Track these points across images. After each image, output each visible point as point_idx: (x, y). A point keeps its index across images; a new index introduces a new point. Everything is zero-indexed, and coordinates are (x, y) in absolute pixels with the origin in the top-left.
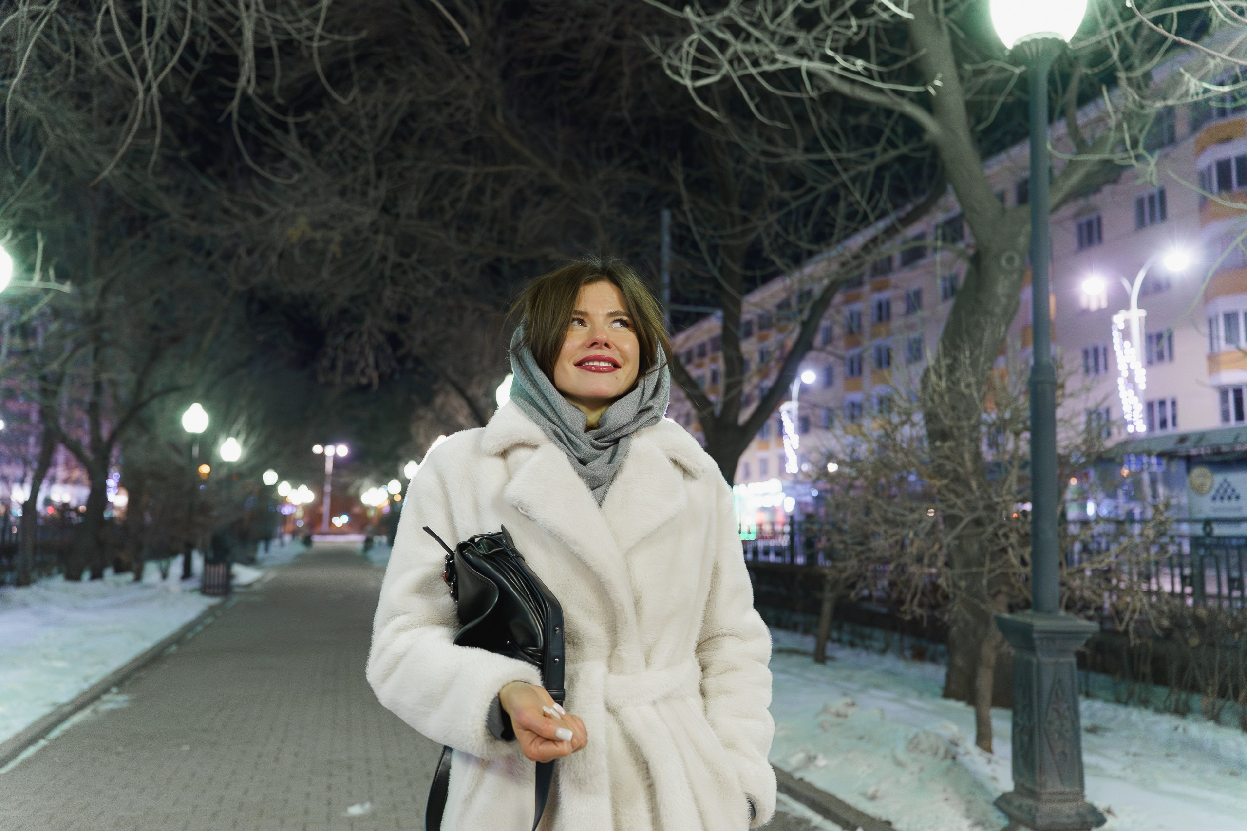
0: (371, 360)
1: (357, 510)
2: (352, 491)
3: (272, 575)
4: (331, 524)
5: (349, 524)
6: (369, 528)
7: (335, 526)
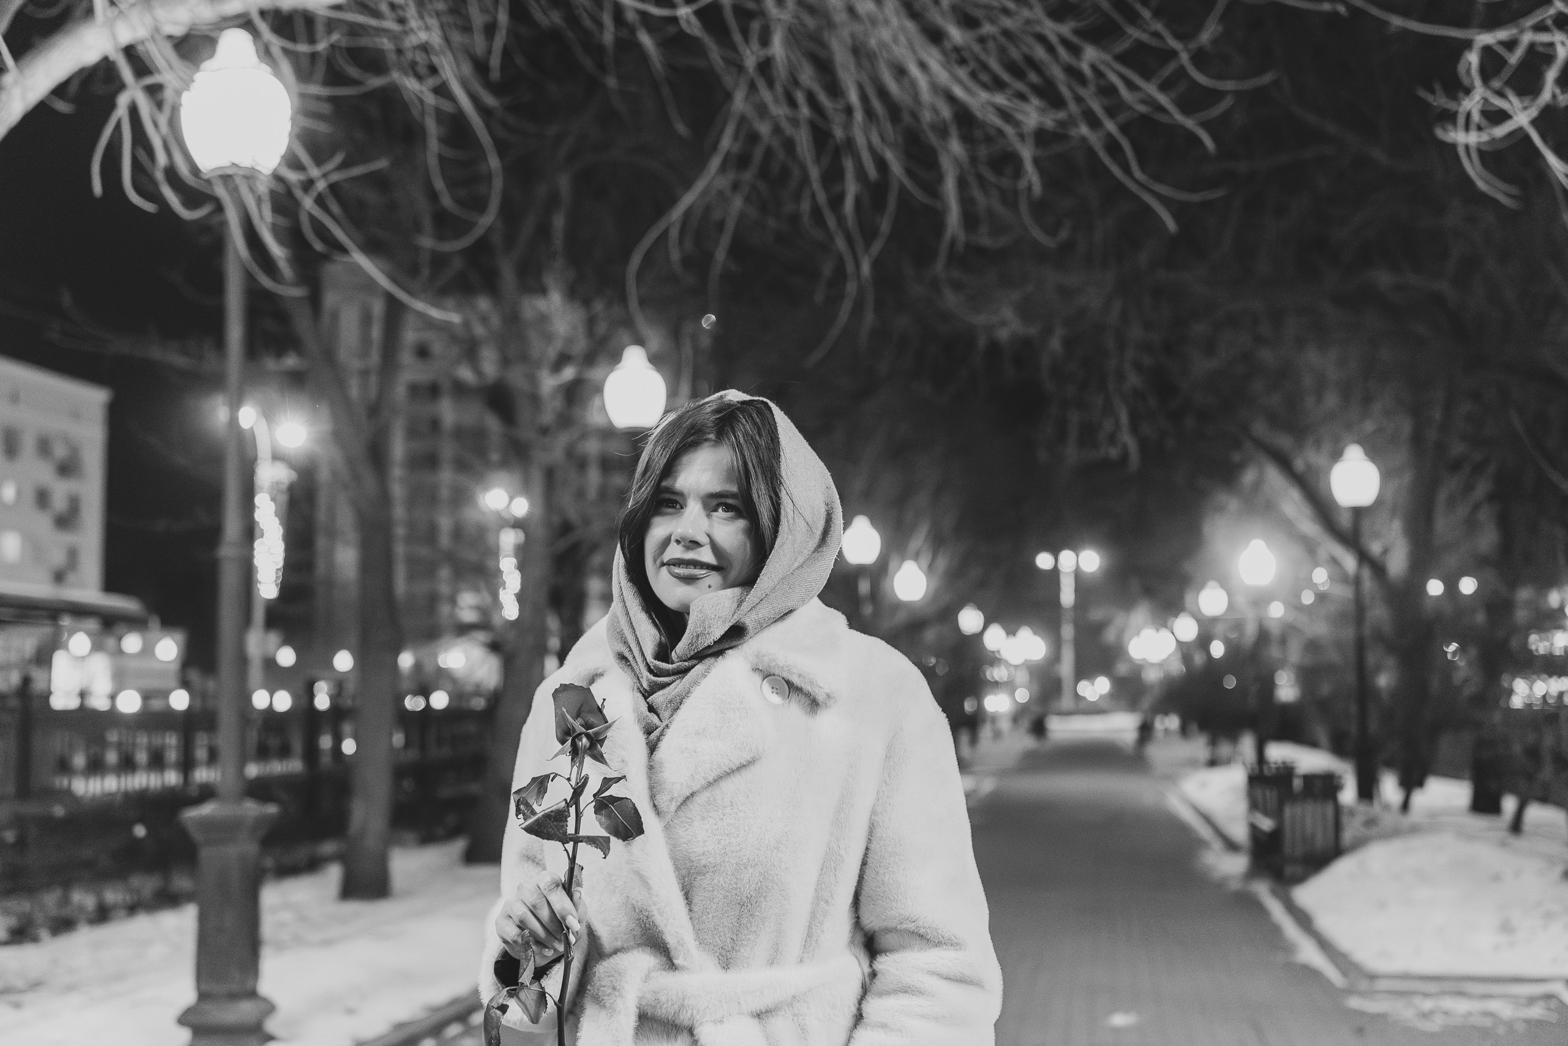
0: (1124, 418)
1: (1122, 669)
2: (1110, 636)
3: (989, 785)
4: (1077, 697)
5: (1111, 695)
6: (1147, 702)
7: (1084, 698)
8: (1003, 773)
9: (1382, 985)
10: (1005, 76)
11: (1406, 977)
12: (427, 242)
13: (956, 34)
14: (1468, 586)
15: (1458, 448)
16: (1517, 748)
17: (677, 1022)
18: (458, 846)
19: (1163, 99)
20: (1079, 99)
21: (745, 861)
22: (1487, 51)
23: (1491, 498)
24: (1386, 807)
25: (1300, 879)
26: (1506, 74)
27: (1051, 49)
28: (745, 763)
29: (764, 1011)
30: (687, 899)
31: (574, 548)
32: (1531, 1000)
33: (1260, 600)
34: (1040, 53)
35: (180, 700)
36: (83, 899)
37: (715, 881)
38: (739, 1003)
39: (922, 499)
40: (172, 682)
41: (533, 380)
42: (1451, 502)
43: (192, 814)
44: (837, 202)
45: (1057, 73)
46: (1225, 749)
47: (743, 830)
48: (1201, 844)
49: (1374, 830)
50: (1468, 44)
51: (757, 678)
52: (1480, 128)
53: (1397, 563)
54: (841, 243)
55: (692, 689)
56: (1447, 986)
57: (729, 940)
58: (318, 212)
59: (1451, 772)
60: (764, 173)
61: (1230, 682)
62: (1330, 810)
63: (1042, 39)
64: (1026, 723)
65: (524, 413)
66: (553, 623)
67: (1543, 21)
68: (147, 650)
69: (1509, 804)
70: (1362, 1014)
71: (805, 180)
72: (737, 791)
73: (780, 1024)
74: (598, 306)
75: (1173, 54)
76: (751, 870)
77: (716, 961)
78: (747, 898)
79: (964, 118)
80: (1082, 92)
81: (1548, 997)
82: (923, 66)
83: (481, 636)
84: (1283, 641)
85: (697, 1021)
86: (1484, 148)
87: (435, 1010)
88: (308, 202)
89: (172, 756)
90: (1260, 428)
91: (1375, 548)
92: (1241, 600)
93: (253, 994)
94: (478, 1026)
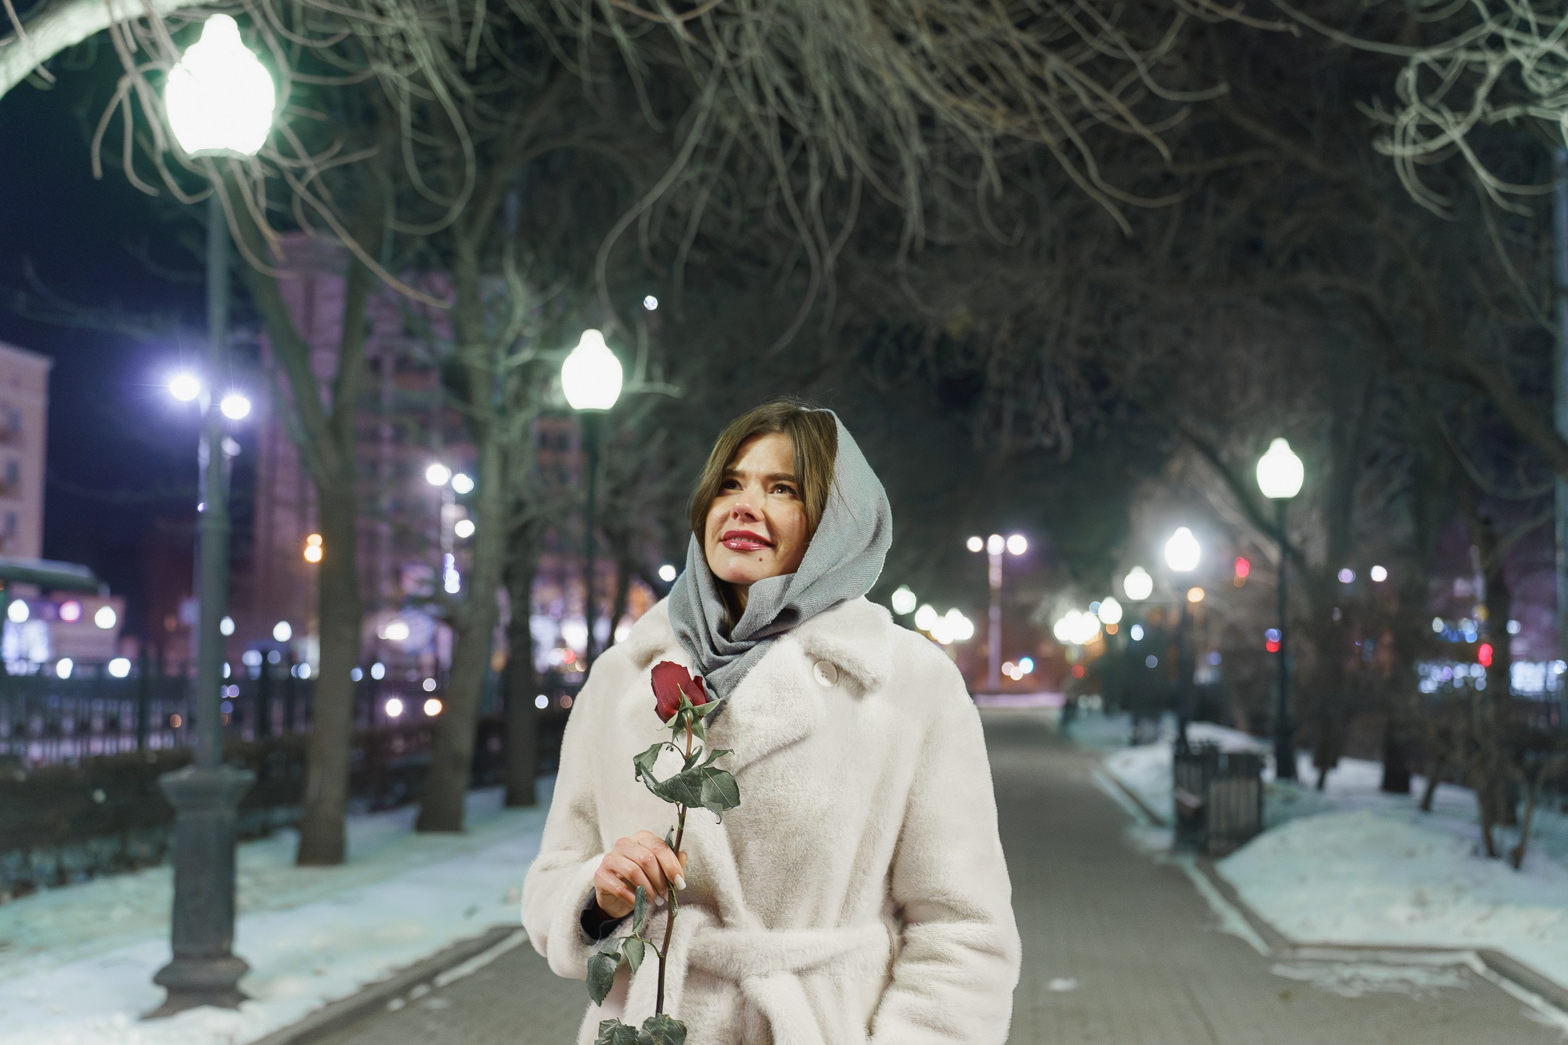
0: (1058, 407)
1: (1046, 650)
2: (1037, 618)
4: (1002, 676)
5: (1036, 675)
6: (1069, 683)
7: (1009, 677)
9: (1305, 953)
10: (969, 81)
11: (1326, 946)
12: (391, 224)
13: (926, 39)
14: (1379, 574)
15: (1376, 443)
16: (1430, 731)
17: (725, 974)
19: (1121, 108)
20: (1042, 109)
21: (793, 830)
22: (1424, 69)
23: (1407, 489)
24: (1304, 786)
25: (1224, 854)
26: (1442, 91)
27: (1015, 56)
28: (797, 739)
29: (805, 968)
30: (737, 862)
31: (525, 527)
32: (1444, 968)
33: (1184, 585)
34: (1004, 60)
35: (120, 668)
36: (43, 861)
37: (765, 847)
38: (783, 959)
40: (109, 650)
41: (491, 359)
42: (1368, 494)
43: (169, 779)
44: (800, 197)
45: (1019, 80)
46: (1147, 729)
47: (792, 801)
48: (1128, 820)
50: (1404, 62)
51: (809, 662)
52: (1415, 142)
53: (1317, 553)
54: (805, 238)
55: (748, 669)
56: (1368, 955)
57: (774, 902)
58: (309, 198)
59: (1363, 754)
60: (731, 165)
61: (1152, 661)
62: (1253, 786)
63: (1004, 45)
65: (481, 392)
66: (502, 598)
67: (1475, 40)
68: (86, 618)
69: (1418, 785)
70: (1287, 981)
71: (772, 171)
72: (788, 765)
73: (818, 981)
74: (556, 289)
75: (1132, 65)
76: (798, 839)
77: (761, 920)
78: (794, 864)
79: (927, 120)
80: (1044, 99)
81: (1461, 966)
82: (892, 69)
83: (432, 609)
84: (1205, 623)
85: (744, 974)
86: (1420, 161)
87: (401, 971)
88: (300, 189)
89: (127, 722)
90: (1188, 420)
91: (1295, 538)
92: (1166, 586)
93: (228, 955)
94: (444, 987)
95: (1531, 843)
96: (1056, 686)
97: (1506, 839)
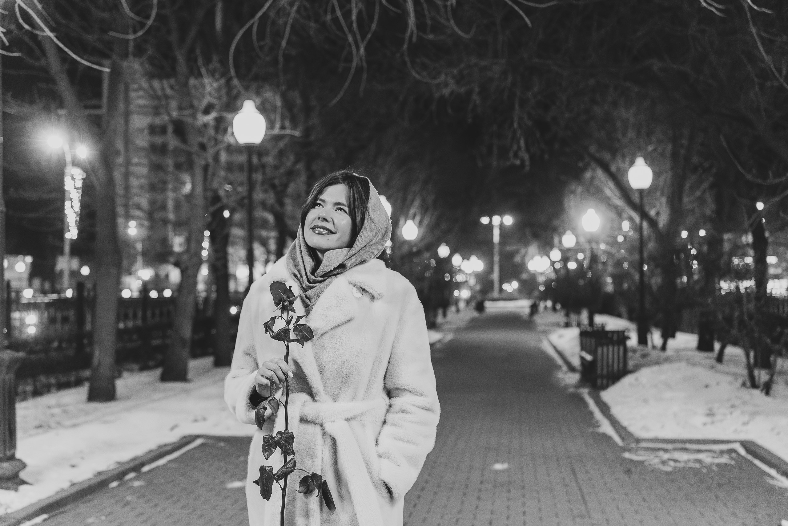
0: (522, 143)
1: (524, 276)
2: (517, 259)
3: (450, 337)
4: (501, 290)
5: (519, 290)
6: (536, 293)
7: (506, 291)
8: (458, 330)
9: (643, 445)
11: (656, 440)
14: (701, 233)
15: (695, 159)
16: (720, 317)
17: (316, 422)
18: (158, 372)
23: (712, 187)
24: (654, 347)
25: (605, 387)
28: (346, 322)
29: (350, 418)
32: (722, 452)
33: (592, 240)
35: (28, 293)
38: (341, 415)
39: (416, 188)
40: (25, 283)
41: (194, 118)
42: (693, 189)
46: (572, 318)
48: (558, 368)
49: (645, 360)
51: (351, 286)
53: (663, 220)
54: (350, 37)
55: (324, 290)
56: (678, 445)
57: (337, 391)
59: (688, 329)
62: (621, 349)
64: (473, 304)
68: (12, 267)
69: (717, 346)
70: (632, 461)
72: (343, 333)
73: (355, 423)
77: (331, 398)
81: (732, 451)
85: (324, 421)
87: (122, 464)
90: (593, 149)
91: (652, 212)
92: (582, 240)
94: (145, 473)
95: (775, 377)
96: (529, 296)
97: (762, 376)
